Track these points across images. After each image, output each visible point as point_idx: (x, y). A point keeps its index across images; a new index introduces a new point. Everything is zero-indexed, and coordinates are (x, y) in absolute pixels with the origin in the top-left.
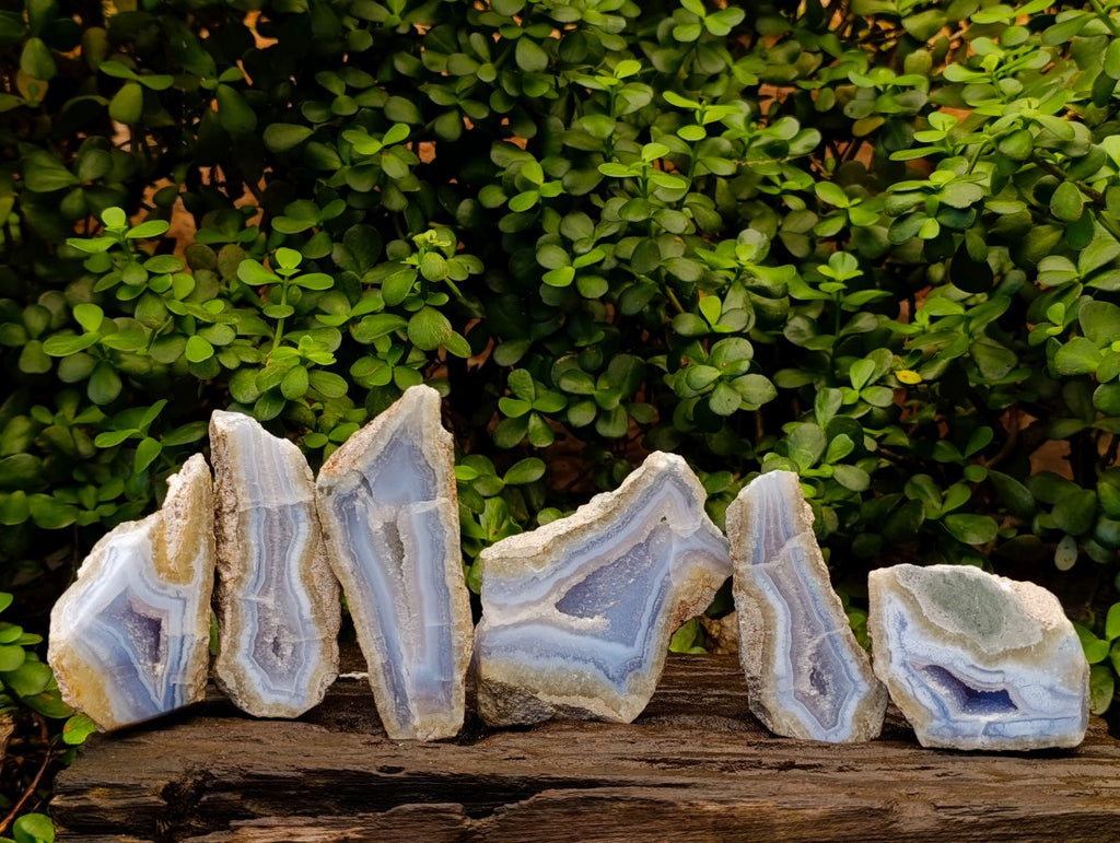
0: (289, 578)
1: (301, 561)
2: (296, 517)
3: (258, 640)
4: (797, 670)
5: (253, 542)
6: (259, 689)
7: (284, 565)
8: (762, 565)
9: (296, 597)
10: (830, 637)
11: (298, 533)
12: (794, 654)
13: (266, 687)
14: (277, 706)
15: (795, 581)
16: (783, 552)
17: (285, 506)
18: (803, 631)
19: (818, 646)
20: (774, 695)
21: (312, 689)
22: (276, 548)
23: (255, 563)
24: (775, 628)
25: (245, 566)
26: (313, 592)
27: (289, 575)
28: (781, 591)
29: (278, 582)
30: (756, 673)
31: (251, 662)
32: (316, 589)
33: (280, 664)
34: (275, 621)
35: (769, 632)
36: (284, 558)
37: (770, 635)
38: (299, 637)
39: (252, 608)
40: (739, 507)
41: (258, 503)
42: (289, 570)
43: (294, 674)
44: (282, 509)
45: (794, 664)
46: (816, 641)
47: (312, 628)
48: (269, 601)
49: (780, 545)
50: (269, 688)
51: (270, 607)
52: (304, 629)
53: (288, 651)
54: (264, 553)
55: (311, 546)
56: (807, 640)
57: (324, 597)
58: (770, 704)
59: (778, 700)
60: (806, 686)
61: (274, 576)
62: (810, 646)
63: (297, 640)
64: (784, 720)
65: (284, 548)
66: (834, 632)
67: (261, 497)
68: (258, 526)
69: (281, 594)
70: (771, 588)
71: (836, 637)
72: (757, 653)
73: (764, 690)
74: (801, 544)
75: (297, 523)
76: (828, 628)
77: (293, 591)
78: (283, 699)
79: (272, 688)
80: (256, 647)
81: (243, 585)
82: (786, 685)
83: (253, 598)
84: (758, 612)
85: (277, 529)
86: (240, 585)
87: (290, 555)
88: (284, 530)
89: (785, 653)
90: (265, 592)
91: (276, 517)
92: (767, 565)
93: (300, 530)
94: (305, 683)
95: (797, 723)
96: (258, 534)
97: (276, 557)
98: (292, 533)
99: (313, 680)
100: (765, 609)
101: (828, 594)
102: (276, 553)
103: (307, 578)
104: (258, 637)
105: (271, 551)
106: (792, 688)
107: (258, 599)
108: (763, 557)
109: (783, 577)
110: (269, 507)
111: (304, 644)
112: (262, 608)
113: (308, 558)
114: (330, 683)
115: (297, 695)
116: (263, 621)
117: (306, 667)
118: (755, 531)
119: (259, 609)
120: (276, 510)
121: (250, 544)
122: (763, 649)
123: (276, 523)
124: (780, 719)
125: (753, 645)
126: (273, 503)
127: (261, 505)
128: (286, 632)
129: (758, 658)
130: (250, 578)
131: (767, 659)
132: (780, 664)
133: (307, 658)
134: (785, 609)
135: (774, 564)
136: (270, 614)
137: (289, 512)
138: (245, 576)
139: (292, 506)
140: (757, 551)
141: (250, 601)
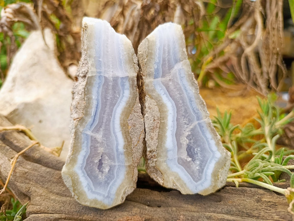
0: (113, 124)
1: (122, 114)
2: (123, 86)
3: (89, 160)
4: (179, 145)
5: (94, 97)
6: (86, 190)
7: (111, 115)
8: (160, 79)
9: (116, 137)
10: (199, 124)
11: (123, 96)
12: (178, 135)
13: (90, 189)
14: (95, 201)
15: (180, 89)
16: (173, 71)
17: (117, 78)
18: (183, 121)
19: (192, 130)
20: (165, 161)
21: (117, 194)
22: (108, 103)
23: (93, 111)
24: (166, 118)
25: (87, 111)
26: (127, 135)
27: (114, 121)
28: (171, 96)
29: (106, 125)
30: (154, 148)
31: (83, 172)
32: (129, 134)
33: (100, 177)
34: (101, 150)
35: (163, 121)
36: (112, 111)
37: (164, 123)
38: (115, 162)
39: (87, 140)
40: (147, 43)
41: (100, 73)
42: (114, 118)
43: (108, 184)
44: (115, 79)
45: (178, 140)
46: (191, 127)
47: (123, 157)
48: (99, 136)
49: (170, 67)
50: (92, 190)
51: (99, 140)
52: (118, 158)
53: (107, 170)
54: (100, 105)
55: (130, 106)
56: (186, 126)
57: (133, 139)
58: (163, 167)
59: (167, 165)
60: (184, 156)
61: (105, 121)
62: (188, 130)
63: (113, 164)
64: (170, 178)
65: (113, 105)
66: (202, 121)
67: (103, 69)
68: (99, 87)
69: (107, 134)
70: (165, 93)
71: (204, 125)
72: (155, 135)
73: (159, 159)
74: (184, 67)
75: (123, 89)
76: (198, 119)
77: (114, 133)
78: (100, 198)
79: (94, 190)
80: (87, 163)
81: (84, 124)
82: (173, 155)
83: (89, 133)
84: (156, 108)
85: (110, 92)
86: (82, 123)
87: (116, 109)
88: (115, 92)
89: (172, 135)
90: (97, 130)
91: (111, 84)
92: (164, 79)
93: (124, 94)
94: (114, 191)
95: (179, 179)
96: (98, 93)
97: (107, 109)
98: (119, 95)
99: (119, 189)
100: (161, 107)
101: (198, 98)
102: (108, 106)
103: (124, 125)
104: (89, 157)
105: (104, 105)
106: (176, 157)
107: (92, 134)
108: (161, 74)
109: (172, 87)
110: (106, 75)
111: (117, 167)
112: (94, 140)
113: (128, 112)
114: (129, 193)
115: (108, 197)
116: (94, 148)
117: (115, 181)
118: (156, 58)
119: (92, 140)
120: (112, 79)
121: (92, 98)
122: (159, 132)
123: (110, 88)
124: (168, 177)
125: (153, 129)
126: (110, 75)
127: (102, 75)
128: (107, 158)
129: (155, 138)
130: (90, 120)
131: (161, 138)
132: (169, 142)
133: (118, 176)
134: (173, 106)
135: (168, 78)
136: (98, 145)
137: (119, 81)
138: (86, 118)
139: (122, 78)
140: (157, 70)
141: (87, 135)
